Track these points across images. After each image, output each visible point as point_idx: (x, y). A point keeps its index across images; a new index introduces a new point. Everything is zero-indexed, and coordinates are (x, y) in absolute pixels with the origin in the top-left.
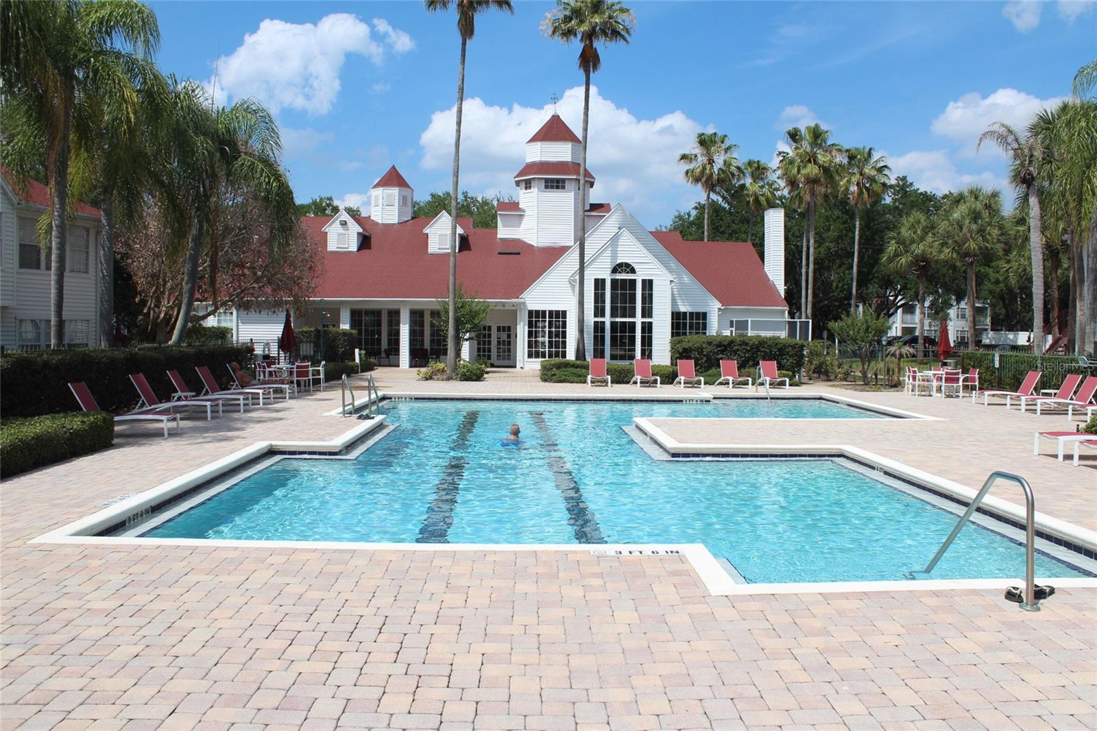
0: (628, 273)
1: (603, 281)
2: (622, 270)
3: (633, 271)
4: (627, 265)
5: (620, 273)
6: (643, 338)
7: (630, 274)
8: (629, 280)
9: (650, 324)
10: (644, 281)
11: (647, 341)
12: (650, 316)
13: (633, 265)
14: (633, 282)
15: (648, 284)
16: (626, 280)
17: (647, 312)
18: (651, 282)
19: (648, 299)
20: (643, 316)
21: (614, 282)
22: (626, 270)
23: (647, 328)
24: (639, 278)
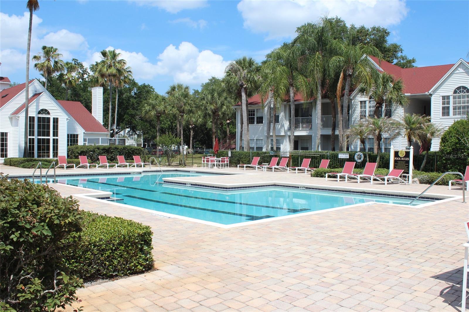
0: (46, 114)
1: (33, 118)
2: (43, 113)
3: (49, 113)
4: (46, 110)
5: (42, 114)
6: (54, 147)
7: (47, 115)
8: (47, 118)
9: (57, 140)
10: (54, 119)
11: (56, 148)
12: (57, 136)
13: (48, 110)
14: (49, 119)
15: (56, 121)
16: (45, 117)
17: (56, 134)
18: (57, 119)
19: (56, 127)
20: (54, 136)
21: (39, 118)
22: (45, 113)
23: (56, 142)
24: (51, 117)
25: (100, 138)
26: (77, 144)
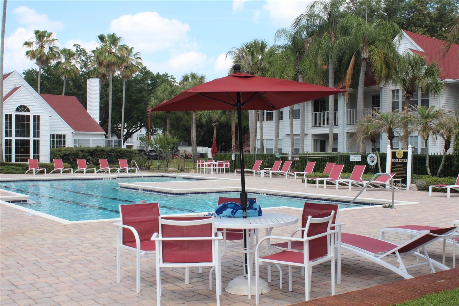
0: (25, 111)
1: (11, 115)
2: (22, 110)
3: (28, 110)
4: (25, 107)
5: (20, 111)
6: (34, 149)
7: (27, 112)
8: (26, 115)
9: (38, 141)
10: (35, 116)
11: (37, 151)
12: (38, 136)
13: (28, 107)
14: (28, 117)
15: (37, 119)
16: (24, 115)
17: (37, 134)
18: (38, 117)
19: (37, 127)
20: (34, 136)
21: (17, 117)
22: (24, 110)
23: (36, 143)
24: (32, 114)
25: (91, 139)
26: (65, 146)
